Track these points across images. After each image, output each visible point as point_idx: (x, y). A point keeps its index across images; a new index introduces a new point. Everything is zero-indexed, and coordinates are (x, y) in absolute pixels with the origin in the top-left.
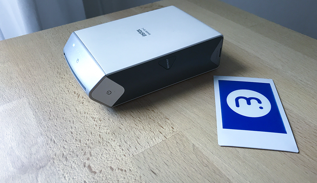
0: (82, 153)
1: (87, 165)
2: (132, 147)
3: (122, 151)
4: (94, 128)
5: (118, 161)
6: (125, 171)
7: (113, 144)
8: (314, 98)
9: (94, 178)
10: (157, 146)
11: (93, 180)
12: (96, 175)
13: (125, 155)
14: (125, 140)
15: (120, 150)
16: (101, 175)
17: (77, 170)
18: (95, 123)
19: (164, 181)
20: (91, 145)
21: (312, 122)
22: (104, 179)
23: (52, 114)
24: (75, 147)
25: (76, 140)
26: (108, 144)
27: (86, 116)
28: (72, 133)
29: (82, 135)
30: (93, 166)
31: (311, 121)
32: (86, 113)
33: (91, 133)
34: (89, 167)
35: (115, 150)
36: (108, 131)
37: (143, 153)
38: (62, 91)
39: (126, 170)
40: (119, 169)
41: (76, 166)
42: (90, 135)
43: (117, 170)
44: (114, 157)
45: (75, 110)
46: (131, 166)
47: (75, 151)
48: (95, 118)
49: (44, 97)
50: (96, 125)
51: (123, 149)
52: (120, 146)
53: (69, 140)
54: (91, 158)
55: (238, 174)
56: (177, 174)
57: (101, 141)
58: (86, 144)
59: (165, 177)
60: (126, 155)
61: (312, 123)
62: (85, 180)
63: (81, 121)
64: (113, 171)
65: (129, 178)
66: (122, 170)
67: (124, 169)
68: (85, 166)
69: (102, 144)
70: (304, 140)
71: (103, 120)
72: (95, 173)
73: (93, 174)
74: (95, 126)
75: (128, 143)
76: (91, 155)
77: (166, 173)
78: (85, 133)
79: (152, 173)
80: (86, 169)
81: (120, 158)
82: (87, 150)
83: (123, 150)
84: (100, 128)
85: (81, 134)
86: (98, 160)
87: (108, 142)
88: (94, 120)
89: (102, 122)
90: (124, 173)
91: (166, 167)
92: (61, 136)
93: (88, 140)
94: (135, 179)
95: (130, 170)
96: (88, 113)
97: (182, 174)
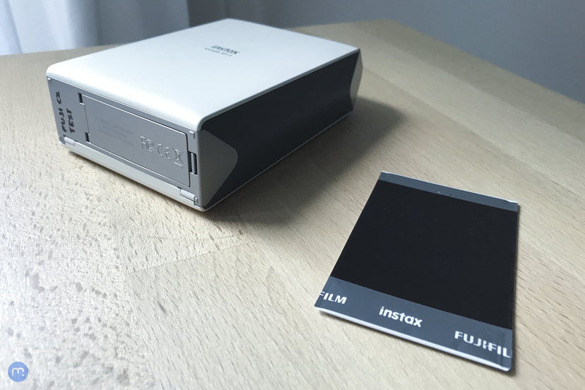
0: (33, 251)
1: (32, 274)
2: (140, 254)
3: (115, 259)
4: (81, 212)
5: (99, 276)
6: (105, 295)
7: (104, 244)
8: (574, 218)
9: (33, 299)
10: (193, 261)
11: (29, 302)
12: (42, 294)
13: (117, 268)
14: (132, 241)
15: (114, 256)
16: (51, 296)
17: (9, 280)
18: (88, 203)
19: (177, 327)
20: (59, 240)
21: (557, 262)
22: (54, 303)
23: (12, 178)
24: (26, 239)
25: (35, 226)
26: (94, 243)
27: (75, 189)
28: (33, 214)
29: (51, 220)
30: (44, 277)
31: (555, 261)
32: (78, 186)
33: (71, 220)
34: (36, 277)
35: (101, 256)
36: (105, 220)
37: (156, 269)
38: (52, 143)
39: (108, 294)
40: (93, 290)
41: (8, 273)
42: (67, 222)
43: (88, 291)
44: (95, 268)
45: (60, 177)
46: (121, 289)
47: (22, 244)
48: (92, 195)
49: (15, 150)
50: (87, 207)
51: (121, 255)
52: (115, 249)
53: (22, 225)
54: (47, 262)
55: (346, 339)
56: (211, 318)
57: (83, 235)
58: (51, 237)
59: (182, 320)
60: (120, 267)
61: (555, 264)
62: (14, 299)
63: (62, 196)
64: (79, 291)
65: (106, 309)
66: (98, 293)
67: (103, 291)
68: (27, 275)
69: (82, 241)
70: (526, 294)
71: (105, 200)
72: (42, 289)
73: (37, 291)
74: (83, 209)
75: (136, 247)
76: (50, 257)
77: (188, 313)
78: (58, 217)
79: (159, 308)
80: (28, 279)
81: (105, 271)
82: (48, 247)
83: (118, 258)
84: (91, 212)
85: (50, 217)
86: (60, 268)
87: (96, 240)
88: (88, 199)
89: (101, 203)
90: (101, 298)
91: (193, 301)
92: (9, 216)
93: (59, 230)
94: (117, 315)
95: (116, 296)
96: (81, 186)
97: (222, 320)
